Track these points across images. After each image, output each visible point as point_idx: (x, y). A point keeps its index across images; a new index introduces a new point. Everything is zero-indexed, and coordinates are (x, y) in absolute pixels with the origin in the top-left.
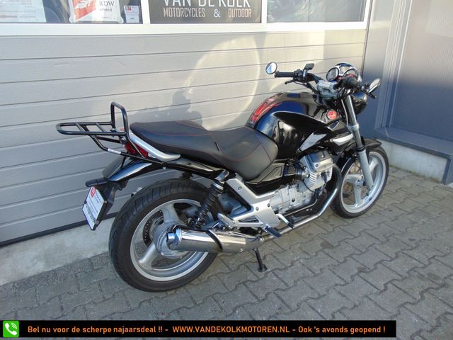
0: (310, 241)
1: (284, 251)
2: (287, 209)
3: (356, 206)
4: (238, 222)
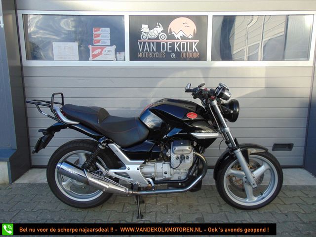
0: (193, 213)
1: (167, 212)
2: (162, 178)
3: (247, 200)
4: (114, 173)
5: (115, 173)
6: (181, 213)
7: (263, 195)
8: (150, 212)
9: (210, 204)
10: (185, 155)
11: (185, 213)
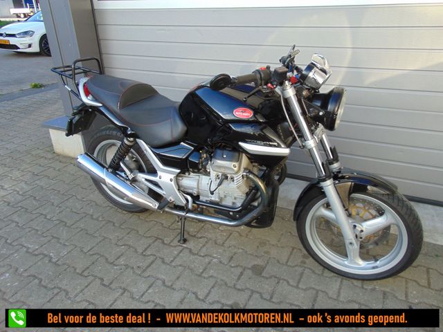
0: (256, 256)
1: (222, 245)
2: (208, 199)
4: (143, 180)
5: (146, 180)
6: (241, 251)
7: (378, 262)
8: (201, 238)
9: (293, 249)
10: (229, 176)
11: (246, 252)
